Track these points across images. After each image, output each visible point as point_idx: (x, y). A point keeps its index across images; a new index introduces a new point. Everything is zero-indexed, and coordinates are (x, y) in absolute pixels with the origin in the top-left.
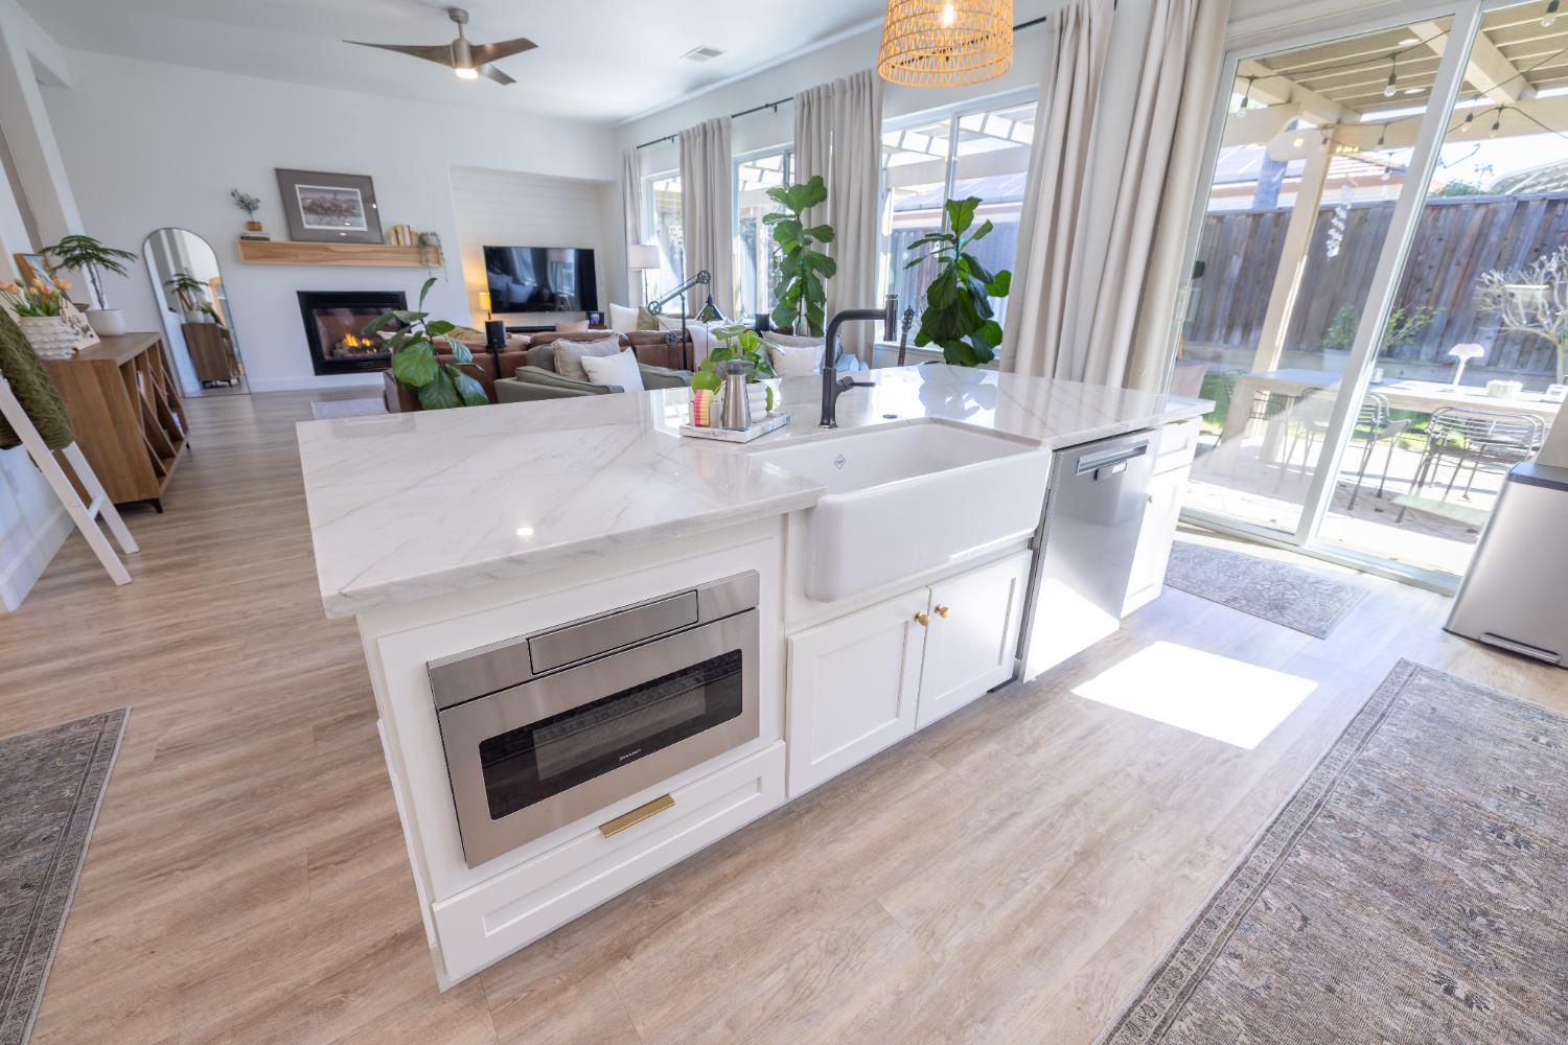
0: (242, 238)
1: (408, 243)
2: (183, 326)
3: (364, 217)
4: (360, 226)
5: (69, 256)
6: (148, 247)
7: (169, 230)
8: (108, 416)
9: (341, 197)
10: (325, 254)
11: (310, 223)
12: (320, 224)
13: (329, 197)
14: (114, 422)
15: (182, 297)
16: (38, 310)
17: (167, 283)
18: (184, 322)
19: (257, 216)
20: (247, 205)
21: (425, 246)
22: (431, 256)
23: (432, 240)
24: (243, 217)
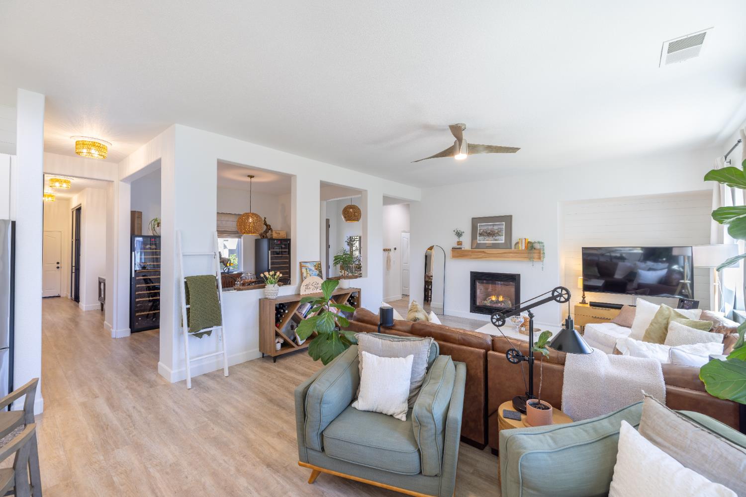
0: (454, 249)
1: (524, 248)
3: (504, 236)
4: (502, 240)
9: (496, 228)
10: (483, 254)
11: (480, 240)
12: (484, 241)
13: (490, 227)
16: (269, 282)
19: (461, 239)
20: (459, 234)
21: (533, 251)
22: (536, 255)
23: (537, 246)
24: (456, 239)
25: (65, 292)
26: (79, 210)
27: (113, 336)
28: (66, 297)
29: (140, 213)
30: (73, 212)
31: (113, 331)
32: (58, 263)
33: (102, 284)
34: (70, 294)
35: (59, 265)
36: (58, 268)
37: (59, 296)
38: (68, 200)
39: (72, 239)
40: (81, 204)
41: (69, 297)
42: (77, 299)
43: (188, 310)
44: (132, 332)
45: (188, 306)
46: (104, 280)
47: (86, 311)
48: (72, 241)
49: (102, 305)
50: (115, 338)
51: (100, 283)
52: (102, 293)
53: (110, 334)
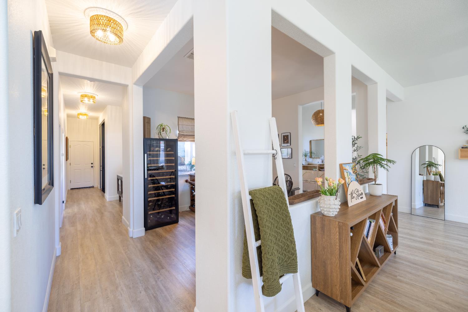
0: (462, 148)
2: (424, 181)
5: (367, 162)
6: (418, 151)
7: (431, 147)
8: (337, 252)
14: (340, 256)
15: (427, 169)
16: (327, 192)
17: (422, 164)
18: (425, 179)
25: (97, 184)
26: (103, 125)
27: (131, 235)
28: (97, 187)
29: (149, 119)
30: (100, 127)
31: (131, 230)
32: (92, 164)
33: (120, 181)
34: (99, 186)
35: (93, 165)
36: (92, 167)
37: (93, 187)
38: (97, 119)
39: (100, 146)
40: (104, 120)
41: (99, 188)
42: (103, 190)
43: (259, 249)
44: (146, 230)
45: (259, 243)
46: (121, 178)
47: (109, 201)
48: (100, 148)
49: (120, 197)
50: (132, 238)
51: (118, 180)
52: (120, 187)
53: (127, 231)
